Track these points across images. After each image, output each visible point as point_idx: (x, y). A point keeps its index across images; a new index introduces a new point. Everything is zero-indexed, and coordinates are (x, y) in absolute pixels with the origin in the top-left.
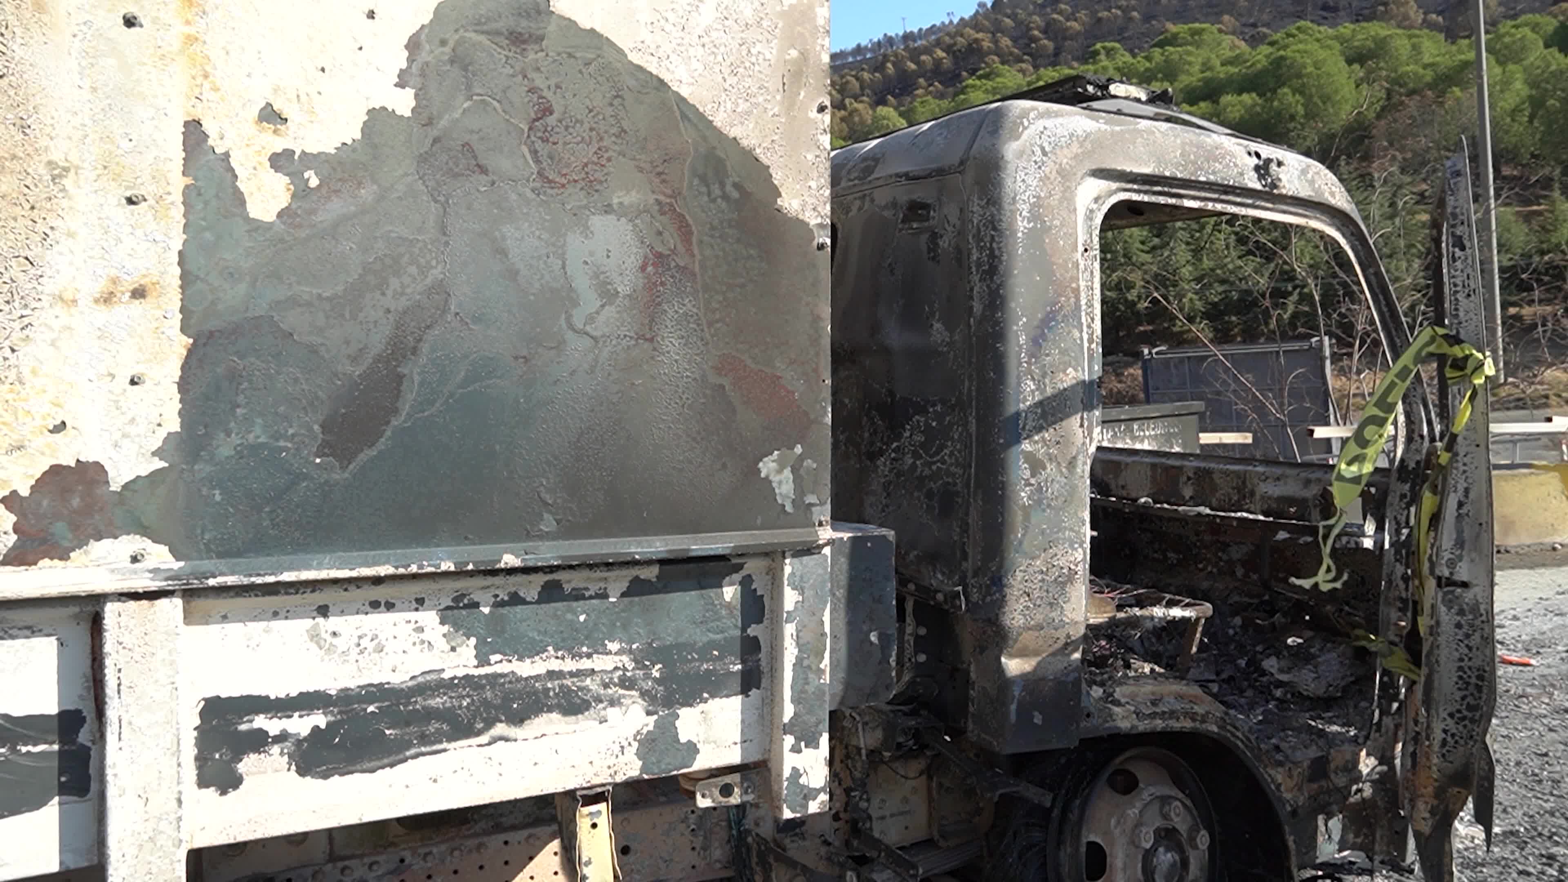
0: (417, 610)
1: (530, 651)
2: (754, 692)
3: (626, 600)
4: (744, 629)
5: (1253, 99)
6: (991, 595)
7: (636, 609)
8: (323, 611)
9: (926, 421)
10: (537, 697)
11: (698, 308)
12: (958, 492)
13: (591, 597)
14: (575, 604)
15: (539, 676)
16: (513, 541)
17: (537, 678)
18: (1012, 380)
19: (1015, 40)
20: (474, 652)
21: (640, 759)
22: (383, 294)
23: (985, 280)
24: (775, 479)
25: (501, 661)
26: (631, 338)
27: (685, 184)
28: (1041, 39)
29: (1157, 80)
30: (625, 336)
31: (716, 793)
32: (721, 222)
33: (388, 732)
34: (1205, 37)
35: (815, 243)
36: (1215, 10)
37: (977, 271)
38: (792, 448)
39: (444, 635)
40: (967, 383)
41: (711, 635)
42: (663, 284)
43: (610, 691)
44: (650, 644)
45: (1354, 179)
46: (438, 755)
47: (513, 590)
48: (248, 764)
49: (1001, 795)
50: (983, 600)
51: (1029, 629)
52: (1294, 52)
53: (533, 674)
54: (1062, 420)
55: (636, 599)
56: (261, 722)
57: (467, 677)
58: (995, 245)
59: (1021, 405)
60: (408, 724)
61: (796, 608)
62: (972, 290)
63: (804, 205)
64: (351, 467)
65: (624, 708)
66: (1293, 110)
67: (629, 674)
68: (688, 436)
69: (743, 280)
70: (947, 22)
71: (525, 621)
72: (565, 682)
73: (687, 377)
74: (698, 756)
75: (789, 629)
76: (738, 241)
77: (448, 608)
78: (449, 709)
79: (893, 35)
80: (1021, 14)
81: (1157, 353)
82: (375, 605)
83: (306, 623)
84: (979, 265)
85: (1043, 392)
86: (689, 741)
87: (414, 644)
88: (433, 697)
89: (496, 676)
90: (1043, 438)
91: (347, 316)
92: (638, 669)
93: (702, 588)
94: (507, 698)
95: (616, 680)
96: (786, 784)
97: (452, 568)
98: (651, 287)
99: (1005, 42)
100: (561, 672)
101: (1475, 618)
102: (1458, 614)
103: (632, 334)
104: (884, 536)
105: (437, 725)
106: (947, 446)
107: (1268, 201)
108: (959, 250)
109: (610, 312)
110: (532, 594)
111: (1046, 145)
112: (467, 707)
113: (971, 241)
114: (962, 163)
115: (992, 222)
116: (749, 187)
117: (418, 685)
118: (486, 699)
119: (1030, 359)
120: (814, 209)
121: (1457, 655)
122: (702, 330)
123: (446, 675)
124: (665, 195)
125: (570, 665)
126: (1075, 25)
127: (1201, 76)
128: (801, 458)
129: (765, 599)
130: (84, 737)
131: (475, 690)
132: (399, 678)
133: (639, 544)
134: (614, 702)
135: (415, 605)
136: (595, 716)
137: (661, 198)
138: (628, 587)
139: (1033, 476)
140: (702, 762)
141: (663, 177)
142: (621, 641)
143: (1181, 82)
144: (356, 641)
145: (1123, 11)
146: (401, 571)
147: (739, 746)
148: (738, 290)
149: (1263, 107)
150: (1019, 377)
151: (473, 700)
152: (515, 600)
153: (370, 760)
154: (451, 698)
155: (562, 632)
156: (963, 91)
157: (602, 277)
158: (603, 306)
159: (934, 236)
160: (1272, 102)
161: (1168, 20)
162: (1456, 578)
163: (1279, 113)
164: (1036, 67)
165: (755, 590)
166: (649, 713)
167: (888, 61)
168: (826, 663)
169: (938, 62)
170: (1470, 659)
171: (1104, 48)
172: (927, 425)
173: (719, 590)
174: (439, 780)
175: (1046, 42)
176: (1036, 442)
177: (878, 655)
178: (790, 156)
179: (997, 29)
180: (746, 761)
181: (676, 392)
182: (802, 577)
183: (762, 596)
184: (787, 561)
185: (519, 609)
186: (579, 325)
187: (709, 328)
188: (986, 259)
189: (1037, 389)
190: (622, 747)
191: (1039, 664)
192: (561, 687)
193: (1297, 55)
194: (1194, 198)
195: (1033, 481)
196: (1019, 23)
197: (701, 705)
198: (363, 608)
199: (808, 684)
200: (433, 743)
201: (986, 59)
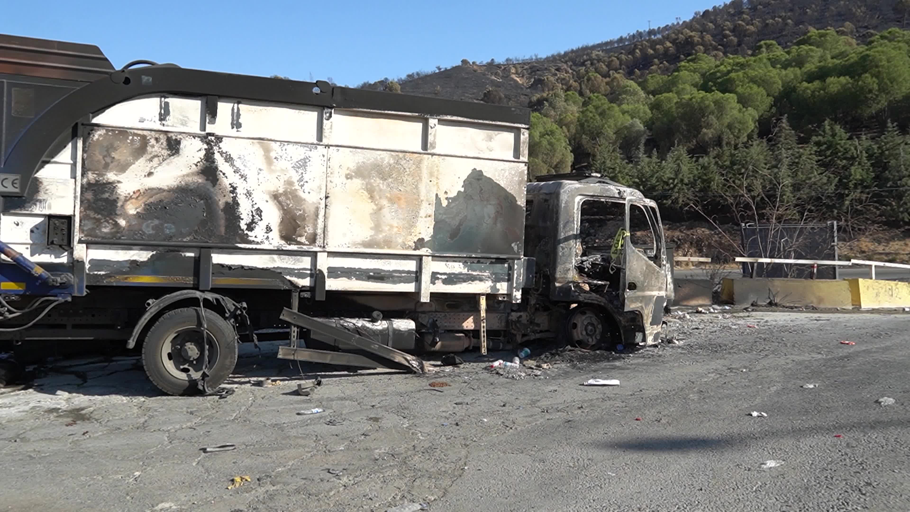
1: (475, 271)
2: (509, 282)
4: (508, 271)
5: (847, 80)
6: (554, 272)
7: (491, 266)
8: (447, 261)
10: (476, 278)
11: (503, 220)
12: (550, 253)
13: (484, 263)
14: (482, 264)
16: (474, 253)
19: (714, 36)
20: (467, 270)
21: (490, 290)
22: (459, 217)
24: (514, 247)
25: (471, 272)
27: (502, 200)
28: (730, 36)
29: (792, 66)
30: (492, 224)
31: (502, 297)
32: (508, 206)
33: (455, 280)
34: (828, 38)
35: (522, 209)
36: (843, 18)
38: (517, 242)
39: (463, 267)
40: (552, 233)
41: (503, 272)
44: (493, 272)
45: (896, 131)
47: (473, 261)
48: (436, 281)
51: (561, 278)
52: (874, 52)
53: (475, 274)
54: (569, 241)
55: (491, 264)
56: (439, 276)
57: (466, 273)
59: (562, 237)
60: (457, 279)
61: (517, 268)
63: (521, 203)
64: (453, 241)
65: (488, 282)
66: (871, 87)
67: (489, 276)
68: (501, 239)
69: (511, 215)
70: (675, 23)
71: (475, 266)
73: (501, 230)
75: (515, 272)
76: (511, 209)
77: (464, 262)
78: (463, 278)
79: (642, 31)
80: (719, 21)
81: (749, 226)
83: (445, 263)
86: (498, 289)
87: (459, 268)
88: (461, 276)
89: (470, 274)
91: (454, 220)
92: (491, 276)
93: (502, 264)
94: (471, 277)
95: (487, 277)
96: (514, 297)
97: (466, 256)
98: (496, 216)
99: (708, 37)
100: (479, 275)
104: (532, 259)
105: (461, 280)
110: (476, 262)
112: (466, 278)
114: (554, 192)
116: (512, 200)
117: (459, 274)
118: (468, 277)
119: (563, 230)
122: (504, 223)
123: (463, 273)
125: (481, 274)
126: (752, 28)
127: (818, 64)
128: (519, 244)
129: (512, 266)
130: (418, 274)
131: (467, 275)
132: (457, 272)
133: (492, 255)
134: (487, 280)
135: (459, 262)
136: (484, 282)
137: (498, 202)
138: (490, 262)
140: (500, 292)
141: (499, 199)
142: (489, 271)
143: (806, 68)
144: (451, 266)
145: (783, 20)
146: (459, 256)
147: (506, 290)
149: (853, 84)
150: (560, 233)
152: (473, 263)
153: (453, 284)
154: (463, 276)
155: (480, 268)
156: (677, 70)
157: (489, 215)
158: (489, 219)
160: (858, 81)
161: (810, 25)
163: (862, 88)
164: (725, 54)
165: (510, 265)
166: (492, 283)
167: (637, 48)
168: (521, 278)
169: (667, 49)
171: (765, 44)
173: (504, 264)
175: (732, 37)
176: (563, 244)
177: (531, 279)
178: (519, 195)
179: (703, 30)
180: (507, 293)
181: (499, 233)
182: (518, 264)
184: (516, 261)
186: (485, 222)
188: (556, 211)
189: (564, 235)
190: (488, 287)
191: (562, 285)
192: (479, 277)
193: (877, 54)
195: (562, 251)
196: (717, 26)
197: (501, 283)
198: (452, 261)
199: (518, 281)
200: (461, 283)
201: (696, 48)
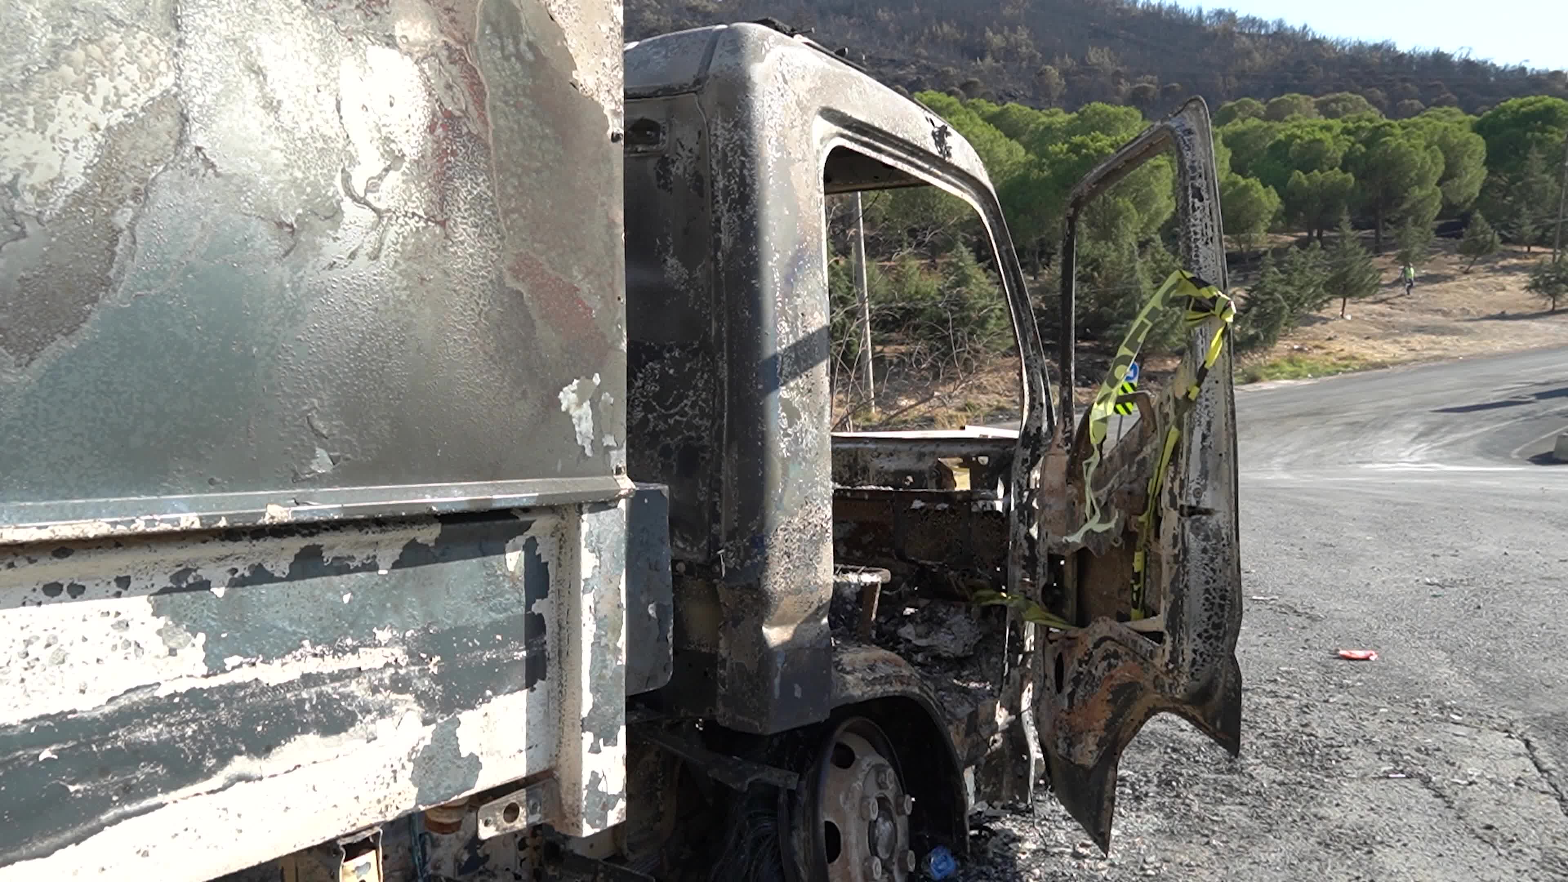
0: (118, 595)
1: (281, 649)
2: (539, 684)
3: (398, 572)
4: (528, 607)
6: (750, 558)
7: (409, 584)
9: (662, 368)
10: (290, 714)
11: (493, 191)
12: (706, 447)
13: (357, 570)
14: (336, 579)
15: (291, 682)
16: (276, 487)
17: (289, 686)
18: (769, 321)
20: (203, 655)
21: (415, 785)
22: (88, 100)
23: (735, 209)
24: (575, 413)
25: (240, 666)
26: (420, 217)
27: (477, 30)
30: (414, 214)
31: (500, 816)
32: (516, 88)
33: (72, 788)
35: (609, 132)
37: (725, 202)
38: (590, 377)
39: (159, 632)
40: (714, 324)
41: (493, 614)
42: (454, 153)
43: (380, 697)
44: (426, 630)
46: (151, 814)
47: (256, 562)
49: (750, 784)
50: (741, 566)
51: (790, 593)
53: (284, 680)
54: (812, 366)
55: (410, 570)
57: (192, 693)
58: (746, 172)
59: (778, 348)
60: (104, 772)
61: (593, 575)
62: (718, 220)
63: (599, 84)
64: (35, 365)
65: (397, 719)
67: (402, 672)
68: (486, 353)
69: (539, 164)
71: (272, 605)
72: (324, 688)
73: (483, 277)
74: (481, 773)
75: (587, 601)
76: (534, 114)
77: (164, 591)
78: (166, 742)
82: (53, 590)
84: (727, 192)
85: (796, 335)
86: (471, 754)
87: (115, 647)
88: (142, 726)
89: (234, 688)
90: (797, 384)
91: (31, 125)
92: (414, 664)
93: (484, 554)
94: (250, 718)
95: (387, 681)
96: (585, 793)
97: (197, 525)
98: (441, 154)
100: (320, 674)
101: (1218, 542)
102: (1204, 540)
103: (421, 213)
104: (660, 491)
105: (148, 770)
106: (687, 397)
107: (939, 168)
108: (698, 177)
109: (394, 178)
110: (282, 568)
111: (785, 72)
112: (193, 738)
113: (714, 166)
114: (698, 82)
115: (741, 147)
116: (545, 51)
117: (120, 710)
118: (218, 723)
119: (784, 299)
120: (608, 91)
121: (1203, 578)
122: (498, 220)
123: (162, 693)
124: (455, 38)
125: (331, 665)
128: (600, 389)
129: (549, 567)
131: (203, 710)
133: (434, 492)
134: (384, 712)
135: (114, 587)
136: (362, 732)
137: (451, 42)
138: (401, 555)
139: (790, 426)
140: (484, 779)
141: (452, 14)
142: (392, 627)
144: (21, 648)
146: (121, 529)
147: (524, 753)
148: (534, 175)
150: (775, 318)
151: (201, 726)
153: (44, 836)
154: (170, 725)
155: (321, 619)
157: (384, 131)
158: (387, 170)
159: (664, 162)
162: (1202, 506)
165: (540, 555)
166: (426, 722)
168: (622, 641)
170: (1214, 581)
172: (664, 374)
173: (502, 557)
174: (151, 851)
176: (792, 389)
177: (656, 632)
178: (585, 23)
180: (532, 773)
181: (472, 295)
182: (598, 537)
183: (546, 563)
184: (585, 517)
185: (265, 589)
186: (360, 191)
187: (504, 218)
188: (736, 187)
189: (791, 332)
190: (395, 772)
191: (795, 631)
192: (320, 695)
194: (891, 155)
195: (790, 431)
197: (484, 705)
198: (32, 596)
199: (606, 667)
200: (143, 797)
